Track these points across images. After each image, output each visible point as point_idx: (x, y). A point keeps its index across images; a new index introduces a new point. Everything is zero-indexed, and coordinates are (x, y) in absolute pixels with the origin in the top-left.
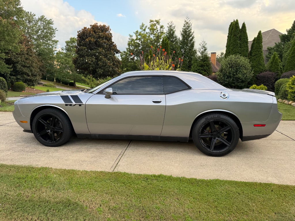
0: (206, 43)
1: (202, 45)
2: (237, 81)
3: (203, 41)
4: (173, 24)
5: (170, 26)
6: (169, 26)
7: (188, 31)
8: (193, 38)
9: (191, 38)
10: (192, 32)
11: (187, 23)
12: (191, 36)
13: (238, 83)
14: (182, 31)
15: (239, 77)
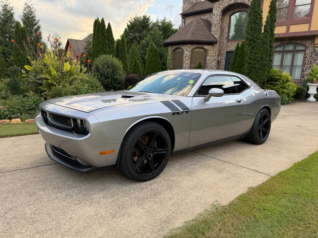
0: (59, 37)
1: (55, 38)
2: (115, 82)
3: (56, 33)
4: (9, 4)
5: (5, 6)
6: (3, 5)
7: (30, 17)
8: (39, 27)
9: (36, 27)
10: (37, 20)
11: (29, 7)
12: (35, 25)
13: (116, 84)
14: (22, 15)
15: (117, 78)
